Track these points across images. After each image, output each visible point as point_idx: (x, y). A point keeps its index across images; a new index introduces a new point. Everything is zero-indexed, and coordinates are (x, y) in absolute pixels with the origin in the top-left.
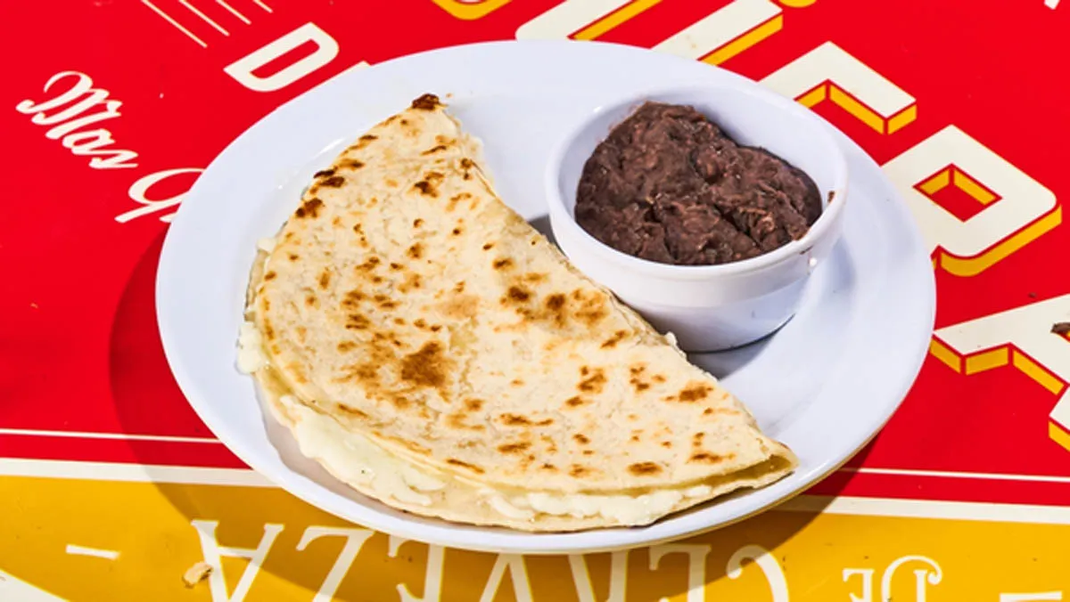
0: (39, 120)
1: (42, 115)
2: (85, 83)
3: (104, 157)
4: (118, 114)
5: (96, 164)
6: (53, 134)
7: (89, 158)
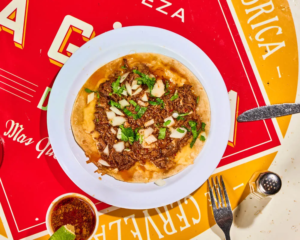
0: (10, 136)
1: (9, 135)
2: (13, 122)
3: (27, 142)
4: (23, 129)
5: (26, 144)
6: (14, 139)
7: (24, 143)
